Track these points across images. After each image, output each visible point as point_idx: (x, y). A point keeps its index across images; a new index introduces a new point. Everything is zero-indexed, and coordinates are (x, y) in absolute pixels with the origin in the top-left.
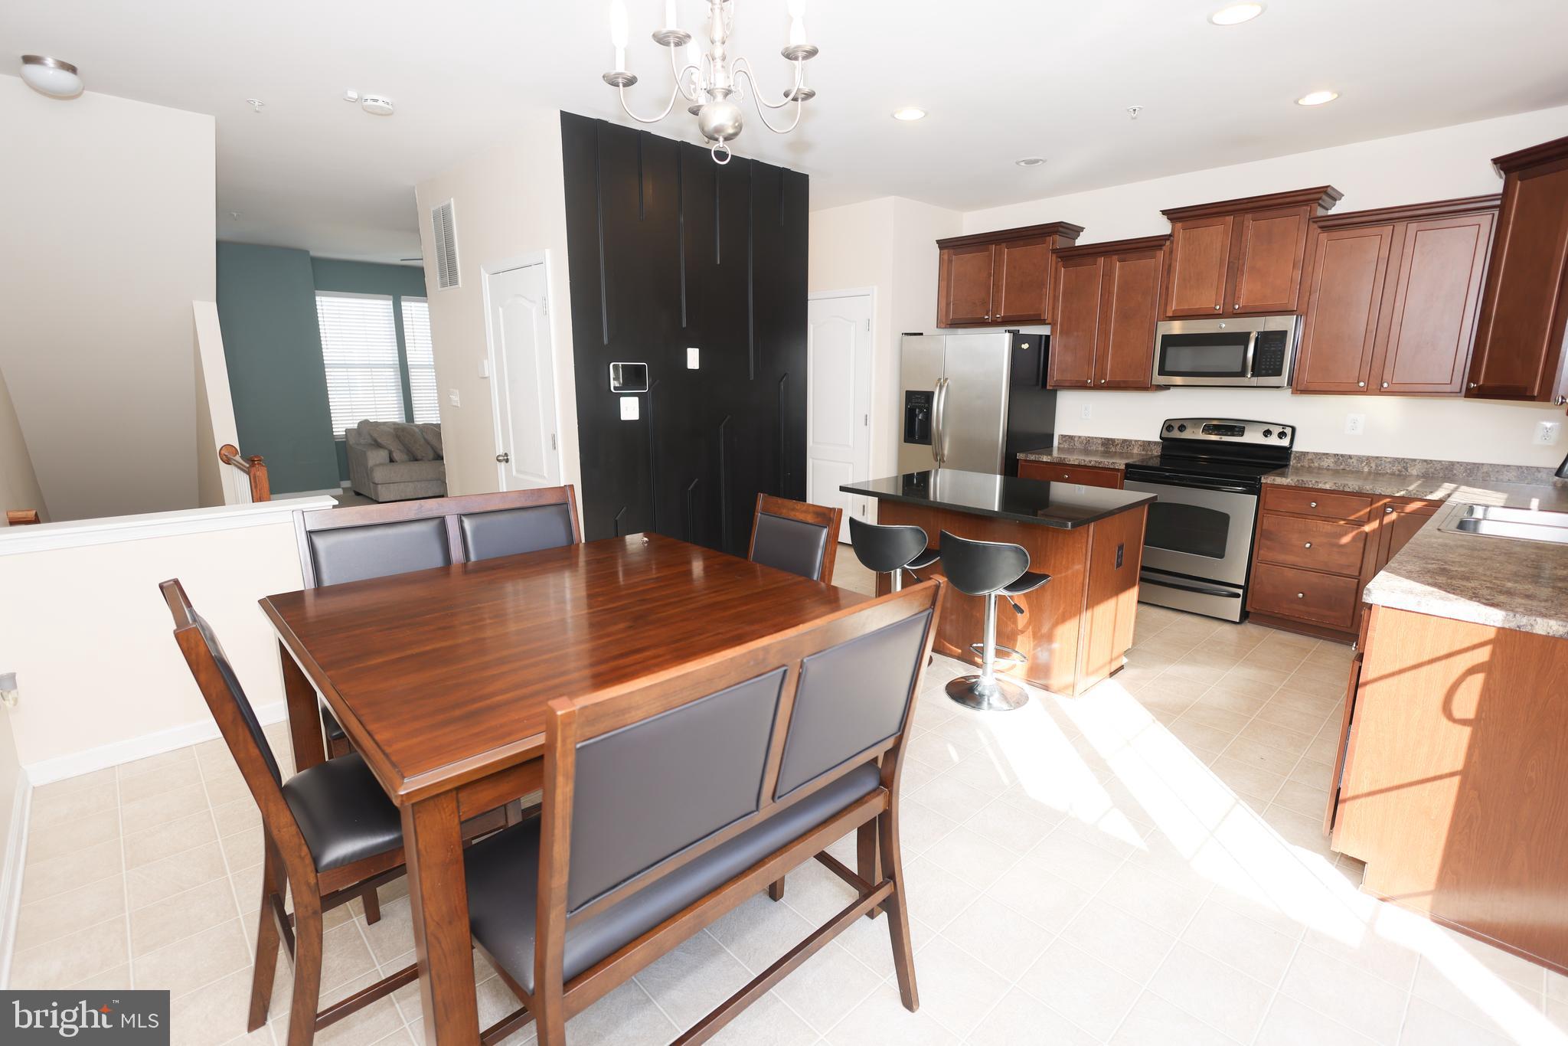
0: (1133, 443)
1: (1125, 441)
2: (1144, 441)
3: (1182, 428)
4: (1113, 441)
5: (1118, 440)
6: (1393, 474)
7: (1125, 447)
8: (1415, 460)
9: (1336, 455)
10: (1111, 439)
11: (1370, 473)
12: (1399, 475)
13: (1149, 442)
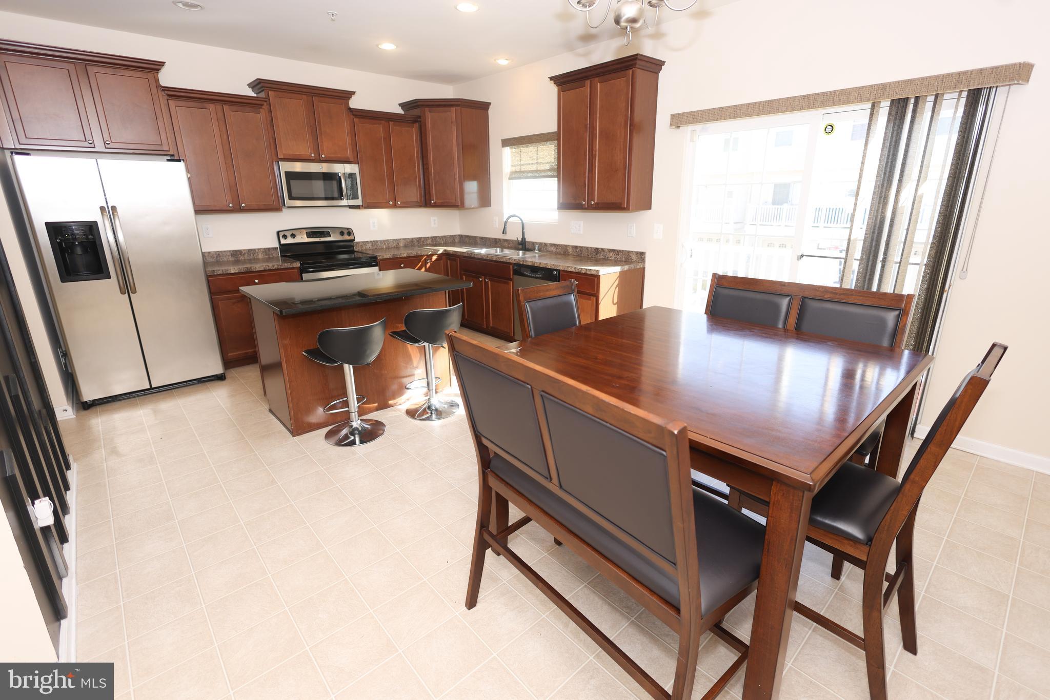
0: (257, 251)
1: (250, 250)
2: (264, 249)
3: (293, 236)
4: (240, 251)
5: (244, 250)
6: (394, 247)
7: (252, 255)
8: (400, 239)
9: (371, 241)
10: (239, 251)
11: (386, 248)
12: (397, 247)
13: (269, 249)
